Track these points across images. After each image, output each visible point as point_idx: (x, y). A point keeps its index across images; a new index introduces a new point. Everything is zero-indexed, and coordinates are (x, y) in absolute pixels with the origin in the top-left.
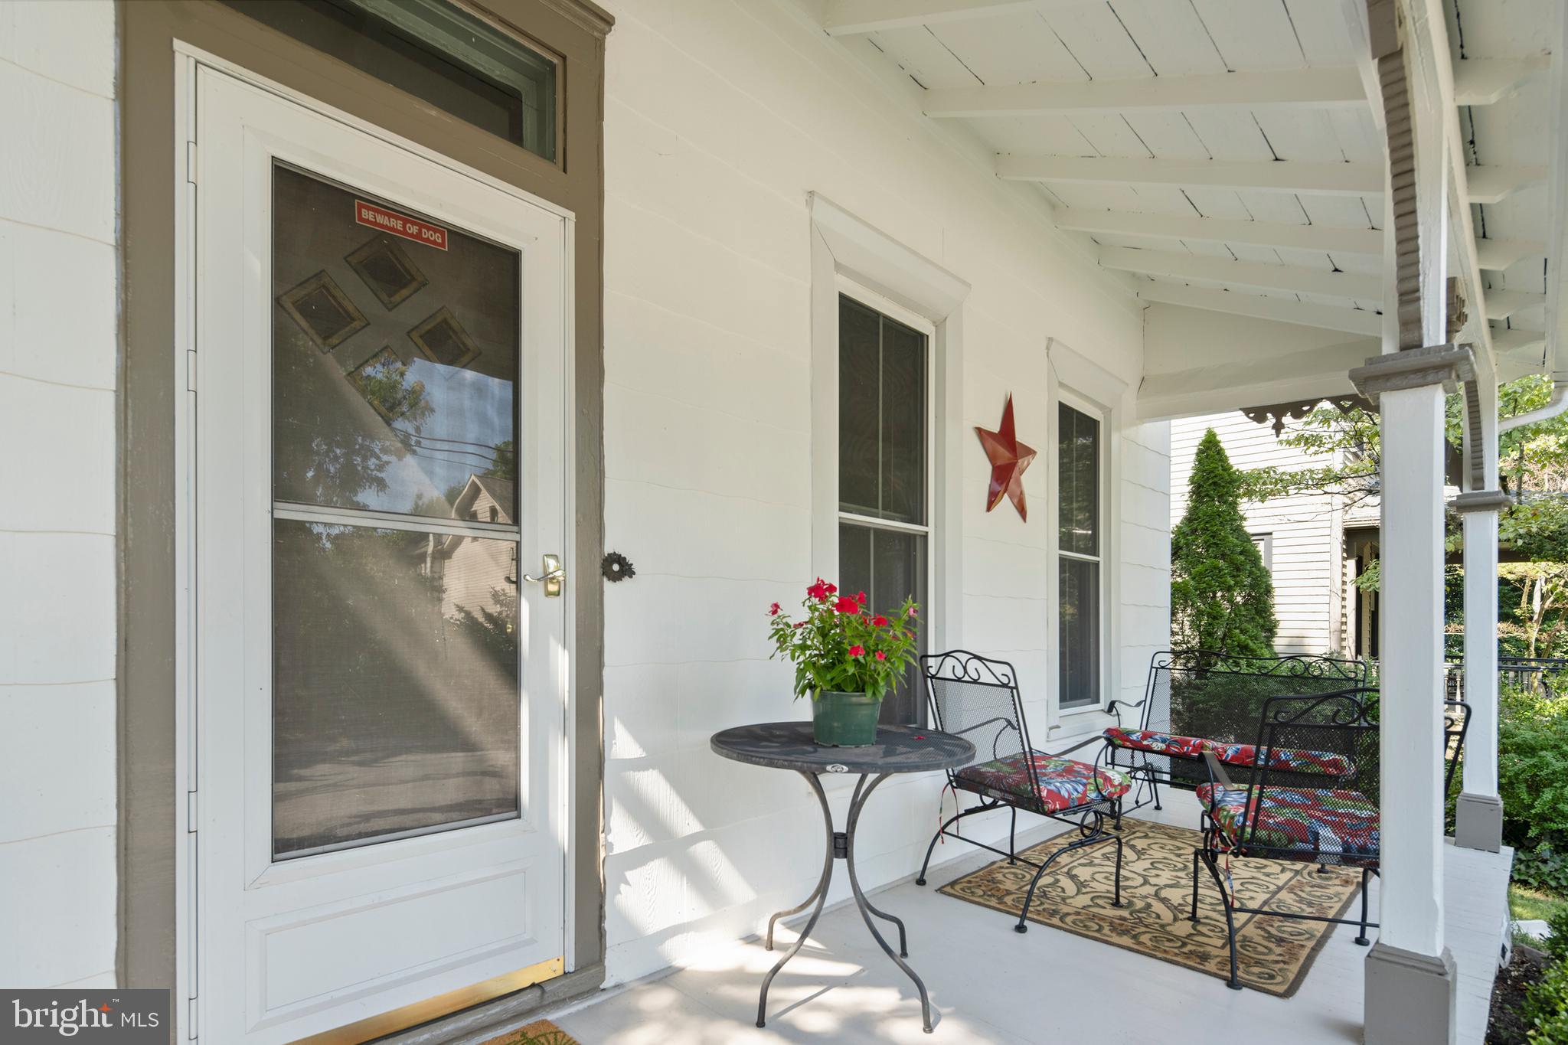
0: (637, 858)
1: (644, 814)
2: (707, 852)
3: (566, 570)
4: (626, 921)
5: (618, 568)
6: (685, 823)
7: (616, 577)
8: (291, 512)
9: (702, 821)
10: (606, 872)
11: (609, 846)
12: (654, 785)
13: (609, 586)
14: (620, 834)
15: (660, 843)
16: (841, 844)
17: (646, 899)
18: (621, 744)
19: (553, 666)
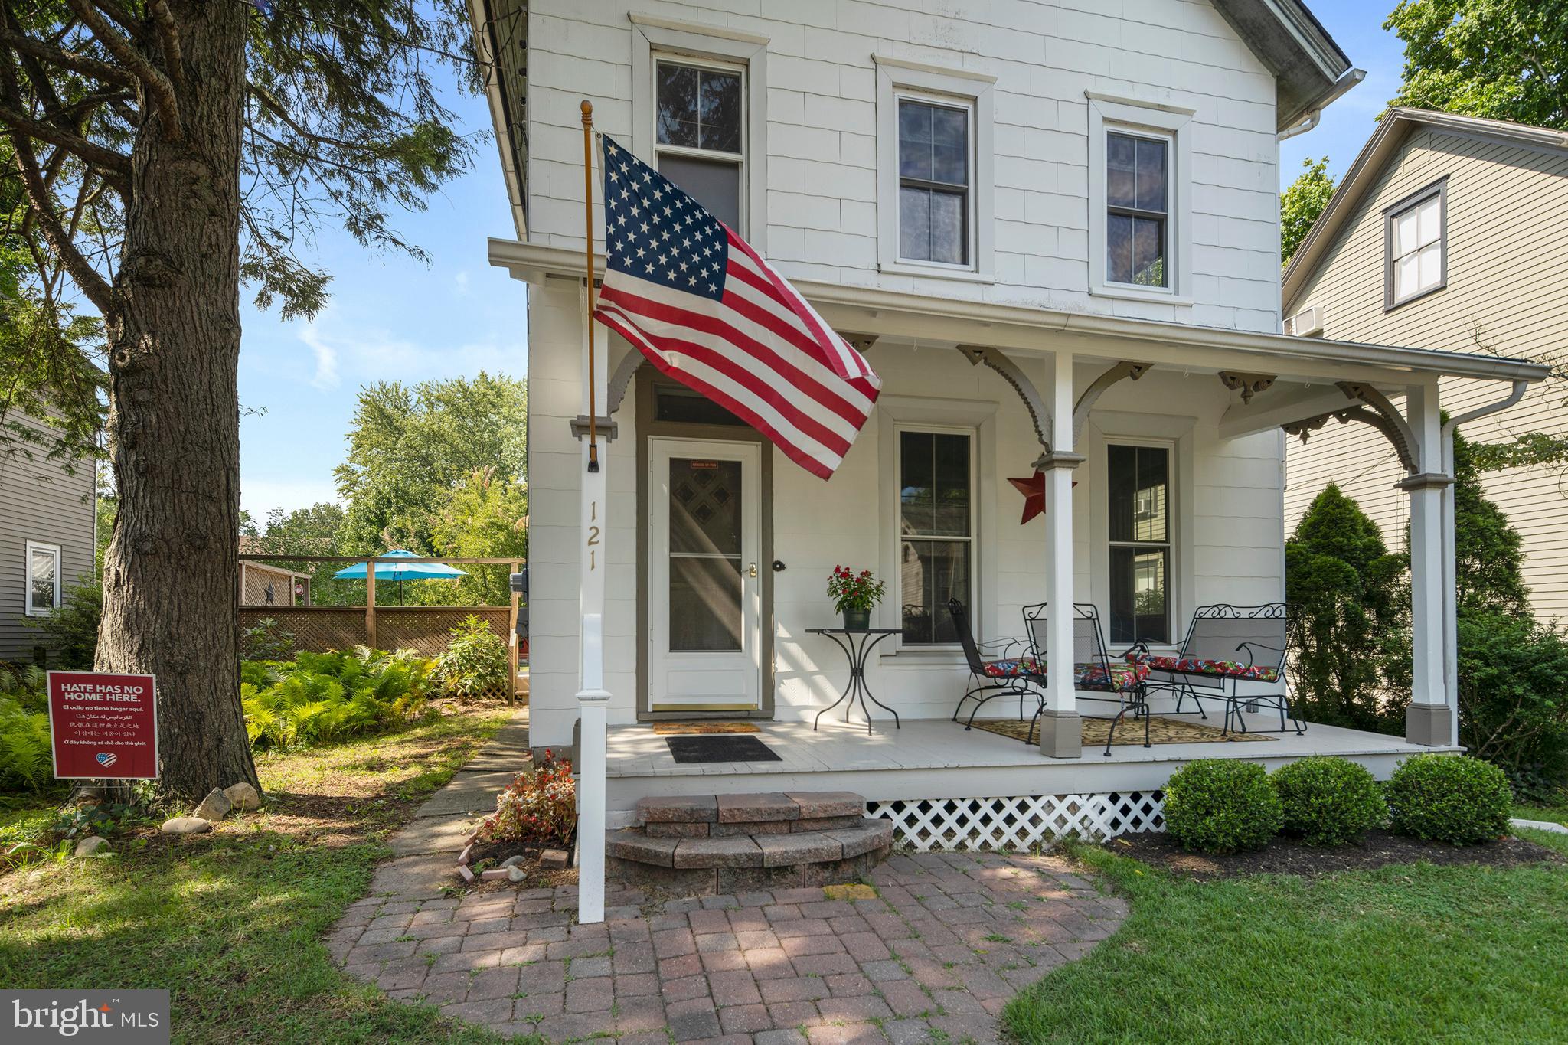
0: (788, 676)
1: (789, 658)
2: (820, 679)
3: (758, 567)
4: (783, 698)
5: (780, 566)
6: (810, 666)
7: (778, 570)
8: (675, 555)
9: (818, 666)
10: (776, 679)
11: (776, 669)
12: (794, 648)
13: (775, 573)
14: (780, 665)
15: (798, 671)
16: (857, 672)
17: (792, 692)
18: (781, 632)
19: (753, 602)
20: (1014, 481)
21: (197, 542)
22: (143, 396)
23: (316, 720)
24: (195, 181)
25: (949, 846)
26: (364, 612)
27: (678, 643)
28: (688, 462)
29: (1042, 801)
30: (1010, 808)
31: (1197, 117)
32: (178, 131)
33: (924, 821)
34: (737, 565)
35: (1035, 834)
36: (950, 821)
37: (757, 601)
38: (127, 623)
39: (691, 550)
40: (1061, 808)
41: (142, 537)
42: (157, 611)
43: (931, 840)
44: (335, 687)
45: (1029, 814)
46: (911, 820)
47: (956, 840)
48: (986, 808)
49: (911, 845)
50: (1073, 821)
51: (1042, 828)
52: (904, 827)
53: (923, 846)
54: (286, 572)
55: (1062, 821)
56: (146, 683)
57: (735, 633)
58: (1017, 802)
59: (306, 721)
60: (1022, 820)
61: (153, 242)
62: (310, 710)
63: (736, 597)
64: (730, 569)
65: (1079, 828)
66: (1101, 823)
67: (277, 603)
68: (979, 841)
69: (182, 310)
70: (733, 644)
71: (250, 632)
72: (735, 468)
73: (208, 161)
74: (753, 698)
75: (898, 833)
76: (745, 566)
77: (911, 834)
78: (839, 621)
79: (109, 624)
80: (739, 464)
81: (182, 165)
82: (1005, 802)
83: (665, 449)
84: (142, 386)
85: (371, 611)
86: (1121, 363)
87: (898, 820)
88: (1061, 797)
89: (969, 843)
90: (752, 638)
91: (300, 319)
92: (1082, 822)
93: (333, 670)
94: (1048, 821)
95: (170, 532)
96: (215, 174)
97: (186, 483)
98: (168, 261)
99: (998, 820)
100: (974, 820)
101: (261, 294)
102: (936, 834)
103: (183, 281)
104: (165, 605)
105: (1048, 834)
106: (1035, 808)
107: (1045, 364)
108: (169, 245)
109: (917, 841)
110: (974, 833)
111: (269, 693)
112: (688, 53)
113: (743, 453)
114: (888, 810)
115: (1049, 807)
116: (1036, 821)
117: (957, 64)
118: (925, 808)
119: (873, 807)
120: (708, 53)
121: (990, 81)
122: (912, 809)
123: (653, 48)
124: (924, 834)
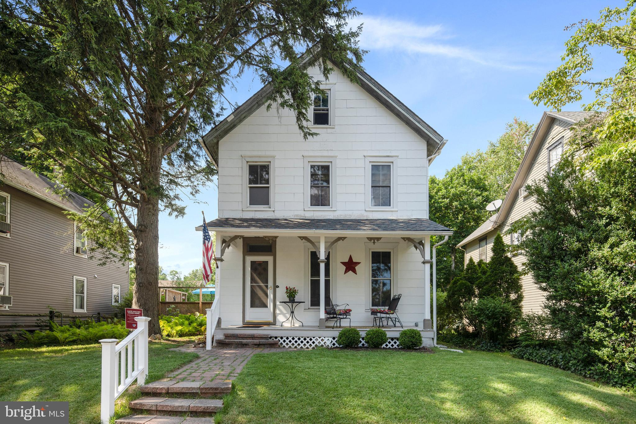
0: (280, 314)
1: (280, 310)
2: (287, 315)
3: (272, 287)
4: (278, 320)
8: (252, 284)
9: (284, 311)
10: (277, 315)
12: (281, 307)
13: (277, 288)
14: (277, 312)
15: (282, 313)
16: (292, 312)
17: (281, 318)
18: (278, 303)
19: (271, 296)
20: (342, 263)
21: (150, 284)
22: (140, 254)
23: (181, 331)
24: (150, 209)
25: (293, 347)
26: (199, 303)
27: (253, 305)
28: (255, 262)
29: (315, 338)
30: (308, 339)
31: (399, 157)
32: (147, 199)
33: (287, 341)
34: (267, 286)
35: (313, 345)
36: (293, 342)
38: (138, 301)
39: (255, 283)
40: (320, 340)
41: (140, 283)
42: (143, 298)
43: (289, 346)
44: (187, 322)
45: (312, 341)
46: (284, 341)
47: (295, 346)
49: (284, 346)
50: (322, 343)
51: (315, 344)
52: (283, 342)
54: (180, 292)
55: (319, 343)
56: (141, 311)
57: (266, 304)
58: (309, 338)
59: (178, 331)
60: (311, 342)
61: (142, 223)
62: (179, 328)
63: (267, 295)
64: (264, 288)
65: (323, 344)
66: (328, 343)
67: (177, 301)
68: (300, 346)
69: (147, 236)
70: (265, 306)
71: (168, 309)
72: (267, 263)
73: (152, 204)
74: (271, 320)
75: (281, 344)
76: (269, 287)
77: (284, 344)
78: (288, 300)
79: (134, 300)
80: (267, 262)
81: (147, 206)
82: (306, 338)
83: (250, 259)
84: (140, 252)
85: (201, 304)
86: (338, 238)
87: (282, 341)
88: (320, 338)
89: (298, 347)
90: (271, 305)
91: (180, 218)
92: (324, 343)
93: (188, 319)
94: (316, 343)
95: (145, 282)
96: (154, 206)
97: (148, 272)
98: (145, 226)
99: (305, 342)
100: (299, 342)
101: (170, 213)
102: (290, 344)
103: (148, 230)
104: (144, 297)
105: (316, 345)
106: (314, 340)
108: (145, 223)
109: (286, 346)
110: (299, 345)
111: (171, 324)
112: (256, 162)
113: (269, 259)
114: (279, 339)
115: (317, 340)
116: (314, 343)
117: (325, 154)
118: (287, 338)
119: (276, 338)
120: (261, 161)
121: (336, 157)
122: (285, 339)
123: (247, 162)
124: (287, 344)
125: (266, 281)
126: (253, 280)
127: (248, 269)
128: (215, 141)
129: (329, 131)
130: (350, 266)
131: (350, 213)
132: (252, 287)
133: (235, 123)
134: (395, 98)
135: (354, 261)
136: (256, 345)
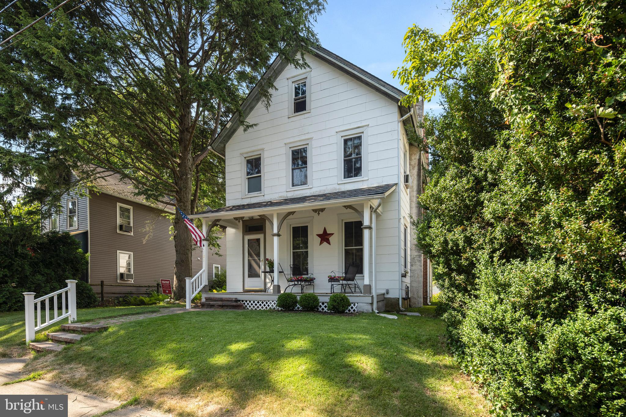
0: (269, 283)
1: (269, 279)
3: (263, 260)
11: (267, 281)
12: (270, 277)
20: (318, 235)
21: (182, 261)
25: (254, 309)
27: (250, 276)
28: (251, 240)
31: (369, 126)
33: (250, 304)
34: (259, 259)
35: (268, 308)
36: (254, 305)
37: (263, 267)
39: (251, 257)
40: (273, 303)
46: (248, 304)
48: (256, 302)
49: (248, 308)
53: (250, 309)
55: (272, 306)
57: (259, 274)
58: (266, 302)
63: (259, 267)
64: (258, 261)
68: (259, 309)
70: (259, 276)
72: (259, 240)
74: (263, 287)
75: (246, 306)
76: (261, 260)
82: (264, 302)
83: (247, 237)
86: (289, 213)
88: (273, 301)
89: (257, 309)
90: (262, 275)
99: (262, 305)
100: (258, 305)
102: (252, 307)
104: (179, 271)
105: (270, 308)
106: (269, 303)
107: (272, 215)
110: (258, 307)
112: (251, 156)
113: (260, 236)
114: (245, 302)
115: (271, 303)
116: (268, 306)
117: (304, 137)
118: (250, 302)
119: (243, 301)
120: (254, 155)
121: (312, 138)
122: (248, 302)
123: (245, 158)
124: (250, 306)
125: (258, 255)
126: (250, 254)
127: (246, 246)
128: (222, 145)
129: (306, 116)
130: (325, 237)
131: (324, 188)
132: (249, 260)
133: (234, 127)
134: (359, 68)
135: (328, 232)
136: (220, 306)
